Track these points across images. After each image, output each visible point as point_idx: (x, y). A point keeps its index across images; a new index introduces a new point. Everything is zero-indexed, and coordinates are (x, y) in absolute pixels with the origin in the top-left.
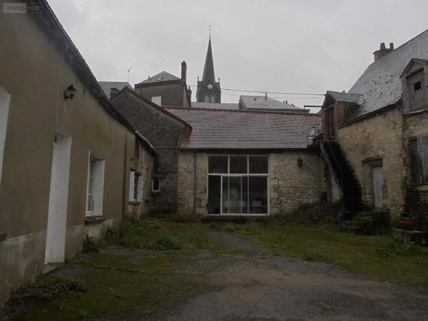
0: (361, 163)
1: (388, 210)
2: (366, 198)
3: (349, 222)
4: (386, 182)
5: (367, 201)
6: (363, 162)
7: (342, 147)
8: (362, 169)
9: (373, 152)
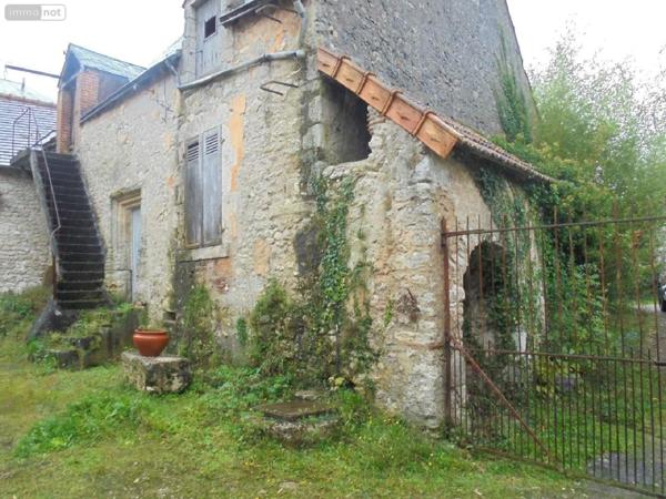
0: (108, 201)
1: (145, 305)
2: (114, 279)
3: (55, 336)
4: (145, 242)
5: (114, 286)
6: (113, 198)
7: (83, 166)
8: (110, 214)
9: (129, 175)
